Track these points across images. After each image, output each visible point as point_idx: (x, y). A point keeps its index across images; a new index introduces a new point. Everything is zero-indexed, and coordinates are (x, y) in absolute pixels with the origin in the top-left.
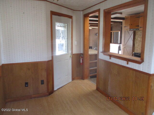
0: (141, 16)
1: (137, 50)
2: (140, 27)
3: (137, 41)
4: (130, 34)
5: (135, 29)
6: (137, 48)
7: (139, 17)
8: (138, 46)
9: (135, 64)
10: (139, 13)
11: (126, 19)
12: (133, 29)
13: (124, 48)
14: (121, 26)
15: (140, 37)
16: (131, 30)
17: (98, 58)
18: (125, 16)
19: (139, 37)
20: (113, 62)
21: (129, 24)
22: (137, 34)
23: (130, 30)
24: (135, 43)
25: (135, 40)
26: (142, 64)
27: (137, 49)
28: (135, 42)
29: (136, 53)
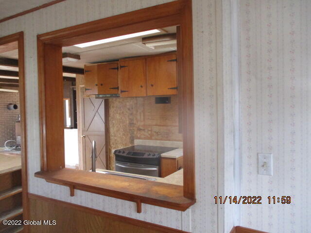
0: (121, 67)
1: (116, 140)
2: (122, 92)
3: (114, 122)
4: (97, 106)
5: (107, 96)
6: (115, 136)
7: (118, 69)
8: (117, 131)
9: (164, 210)
10: (117, 60)
11: (88, 71)
12: (104, 96)
13: (85, 137)
14: (72, 87)
15: (119, 112)
16: (100, 96)
17: (27, 193)
18: (85, 66)
19: (117, 113)
20: (84, 205)
21: (96, 83)
22: (111, 107)
23: (96, 98)
24: (109, 125)
25: (110, 118)
26: (189, 210)
27: (116, 138)
28: (110, 122)
29: (120, 151)
